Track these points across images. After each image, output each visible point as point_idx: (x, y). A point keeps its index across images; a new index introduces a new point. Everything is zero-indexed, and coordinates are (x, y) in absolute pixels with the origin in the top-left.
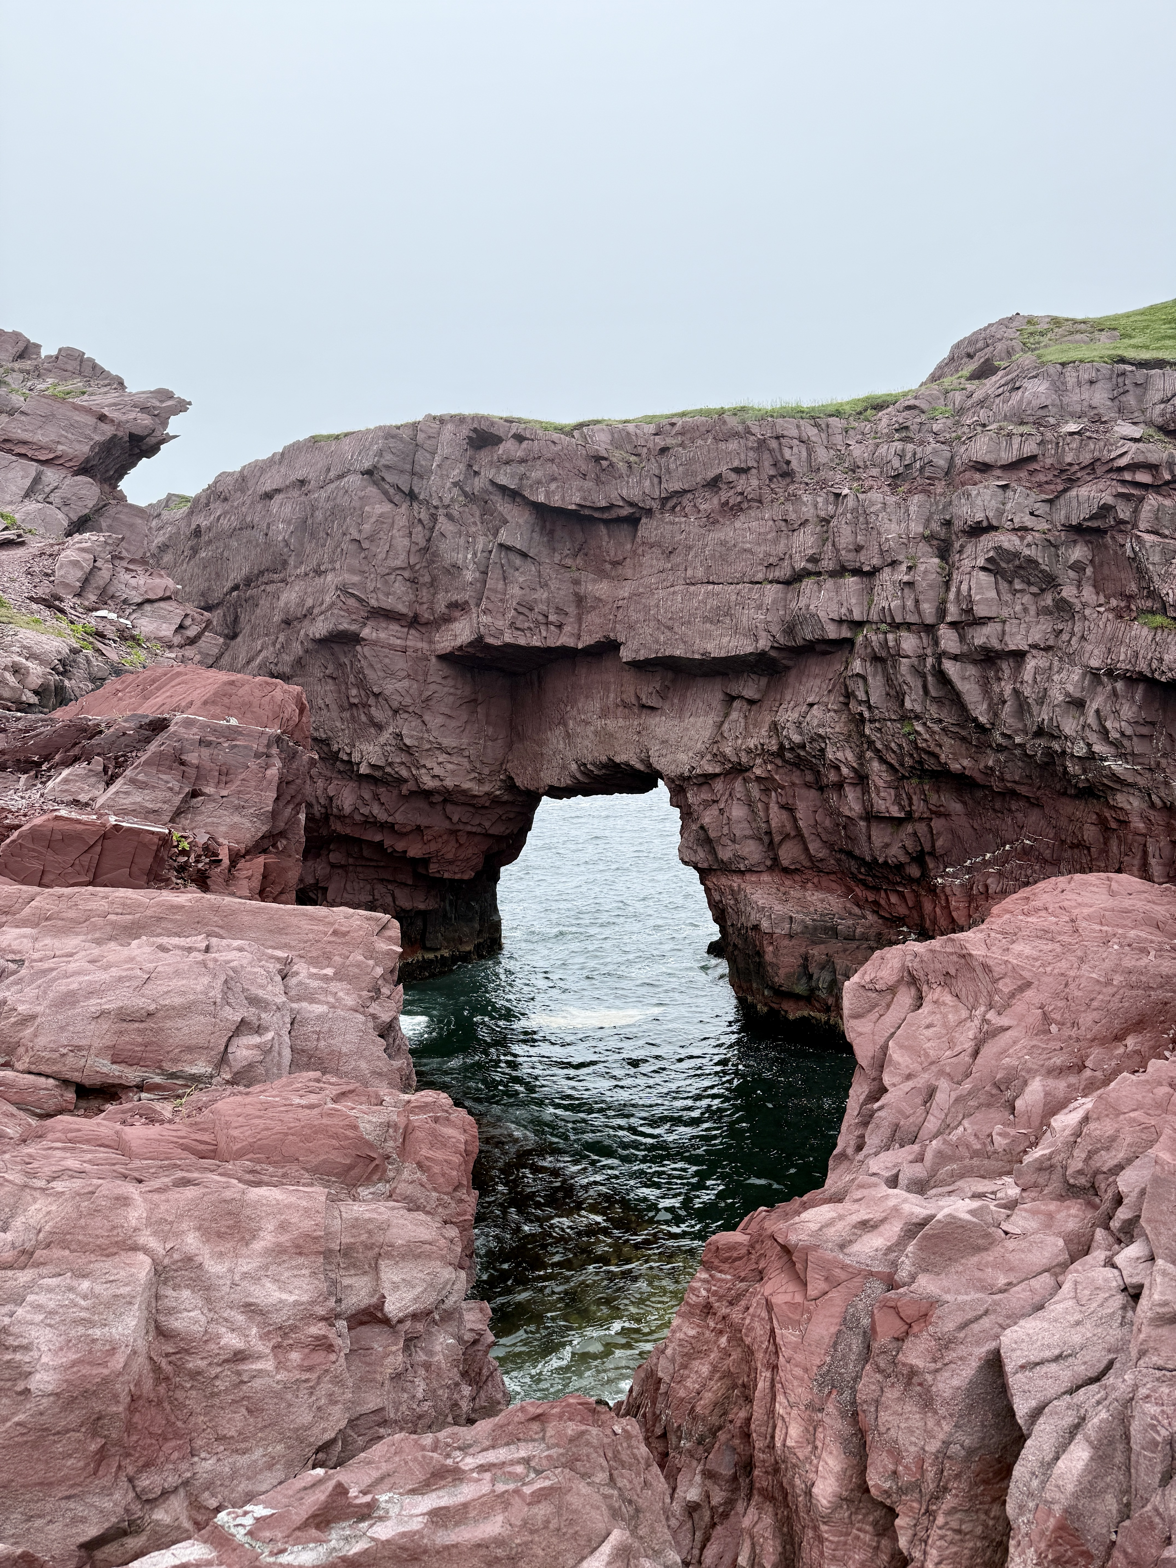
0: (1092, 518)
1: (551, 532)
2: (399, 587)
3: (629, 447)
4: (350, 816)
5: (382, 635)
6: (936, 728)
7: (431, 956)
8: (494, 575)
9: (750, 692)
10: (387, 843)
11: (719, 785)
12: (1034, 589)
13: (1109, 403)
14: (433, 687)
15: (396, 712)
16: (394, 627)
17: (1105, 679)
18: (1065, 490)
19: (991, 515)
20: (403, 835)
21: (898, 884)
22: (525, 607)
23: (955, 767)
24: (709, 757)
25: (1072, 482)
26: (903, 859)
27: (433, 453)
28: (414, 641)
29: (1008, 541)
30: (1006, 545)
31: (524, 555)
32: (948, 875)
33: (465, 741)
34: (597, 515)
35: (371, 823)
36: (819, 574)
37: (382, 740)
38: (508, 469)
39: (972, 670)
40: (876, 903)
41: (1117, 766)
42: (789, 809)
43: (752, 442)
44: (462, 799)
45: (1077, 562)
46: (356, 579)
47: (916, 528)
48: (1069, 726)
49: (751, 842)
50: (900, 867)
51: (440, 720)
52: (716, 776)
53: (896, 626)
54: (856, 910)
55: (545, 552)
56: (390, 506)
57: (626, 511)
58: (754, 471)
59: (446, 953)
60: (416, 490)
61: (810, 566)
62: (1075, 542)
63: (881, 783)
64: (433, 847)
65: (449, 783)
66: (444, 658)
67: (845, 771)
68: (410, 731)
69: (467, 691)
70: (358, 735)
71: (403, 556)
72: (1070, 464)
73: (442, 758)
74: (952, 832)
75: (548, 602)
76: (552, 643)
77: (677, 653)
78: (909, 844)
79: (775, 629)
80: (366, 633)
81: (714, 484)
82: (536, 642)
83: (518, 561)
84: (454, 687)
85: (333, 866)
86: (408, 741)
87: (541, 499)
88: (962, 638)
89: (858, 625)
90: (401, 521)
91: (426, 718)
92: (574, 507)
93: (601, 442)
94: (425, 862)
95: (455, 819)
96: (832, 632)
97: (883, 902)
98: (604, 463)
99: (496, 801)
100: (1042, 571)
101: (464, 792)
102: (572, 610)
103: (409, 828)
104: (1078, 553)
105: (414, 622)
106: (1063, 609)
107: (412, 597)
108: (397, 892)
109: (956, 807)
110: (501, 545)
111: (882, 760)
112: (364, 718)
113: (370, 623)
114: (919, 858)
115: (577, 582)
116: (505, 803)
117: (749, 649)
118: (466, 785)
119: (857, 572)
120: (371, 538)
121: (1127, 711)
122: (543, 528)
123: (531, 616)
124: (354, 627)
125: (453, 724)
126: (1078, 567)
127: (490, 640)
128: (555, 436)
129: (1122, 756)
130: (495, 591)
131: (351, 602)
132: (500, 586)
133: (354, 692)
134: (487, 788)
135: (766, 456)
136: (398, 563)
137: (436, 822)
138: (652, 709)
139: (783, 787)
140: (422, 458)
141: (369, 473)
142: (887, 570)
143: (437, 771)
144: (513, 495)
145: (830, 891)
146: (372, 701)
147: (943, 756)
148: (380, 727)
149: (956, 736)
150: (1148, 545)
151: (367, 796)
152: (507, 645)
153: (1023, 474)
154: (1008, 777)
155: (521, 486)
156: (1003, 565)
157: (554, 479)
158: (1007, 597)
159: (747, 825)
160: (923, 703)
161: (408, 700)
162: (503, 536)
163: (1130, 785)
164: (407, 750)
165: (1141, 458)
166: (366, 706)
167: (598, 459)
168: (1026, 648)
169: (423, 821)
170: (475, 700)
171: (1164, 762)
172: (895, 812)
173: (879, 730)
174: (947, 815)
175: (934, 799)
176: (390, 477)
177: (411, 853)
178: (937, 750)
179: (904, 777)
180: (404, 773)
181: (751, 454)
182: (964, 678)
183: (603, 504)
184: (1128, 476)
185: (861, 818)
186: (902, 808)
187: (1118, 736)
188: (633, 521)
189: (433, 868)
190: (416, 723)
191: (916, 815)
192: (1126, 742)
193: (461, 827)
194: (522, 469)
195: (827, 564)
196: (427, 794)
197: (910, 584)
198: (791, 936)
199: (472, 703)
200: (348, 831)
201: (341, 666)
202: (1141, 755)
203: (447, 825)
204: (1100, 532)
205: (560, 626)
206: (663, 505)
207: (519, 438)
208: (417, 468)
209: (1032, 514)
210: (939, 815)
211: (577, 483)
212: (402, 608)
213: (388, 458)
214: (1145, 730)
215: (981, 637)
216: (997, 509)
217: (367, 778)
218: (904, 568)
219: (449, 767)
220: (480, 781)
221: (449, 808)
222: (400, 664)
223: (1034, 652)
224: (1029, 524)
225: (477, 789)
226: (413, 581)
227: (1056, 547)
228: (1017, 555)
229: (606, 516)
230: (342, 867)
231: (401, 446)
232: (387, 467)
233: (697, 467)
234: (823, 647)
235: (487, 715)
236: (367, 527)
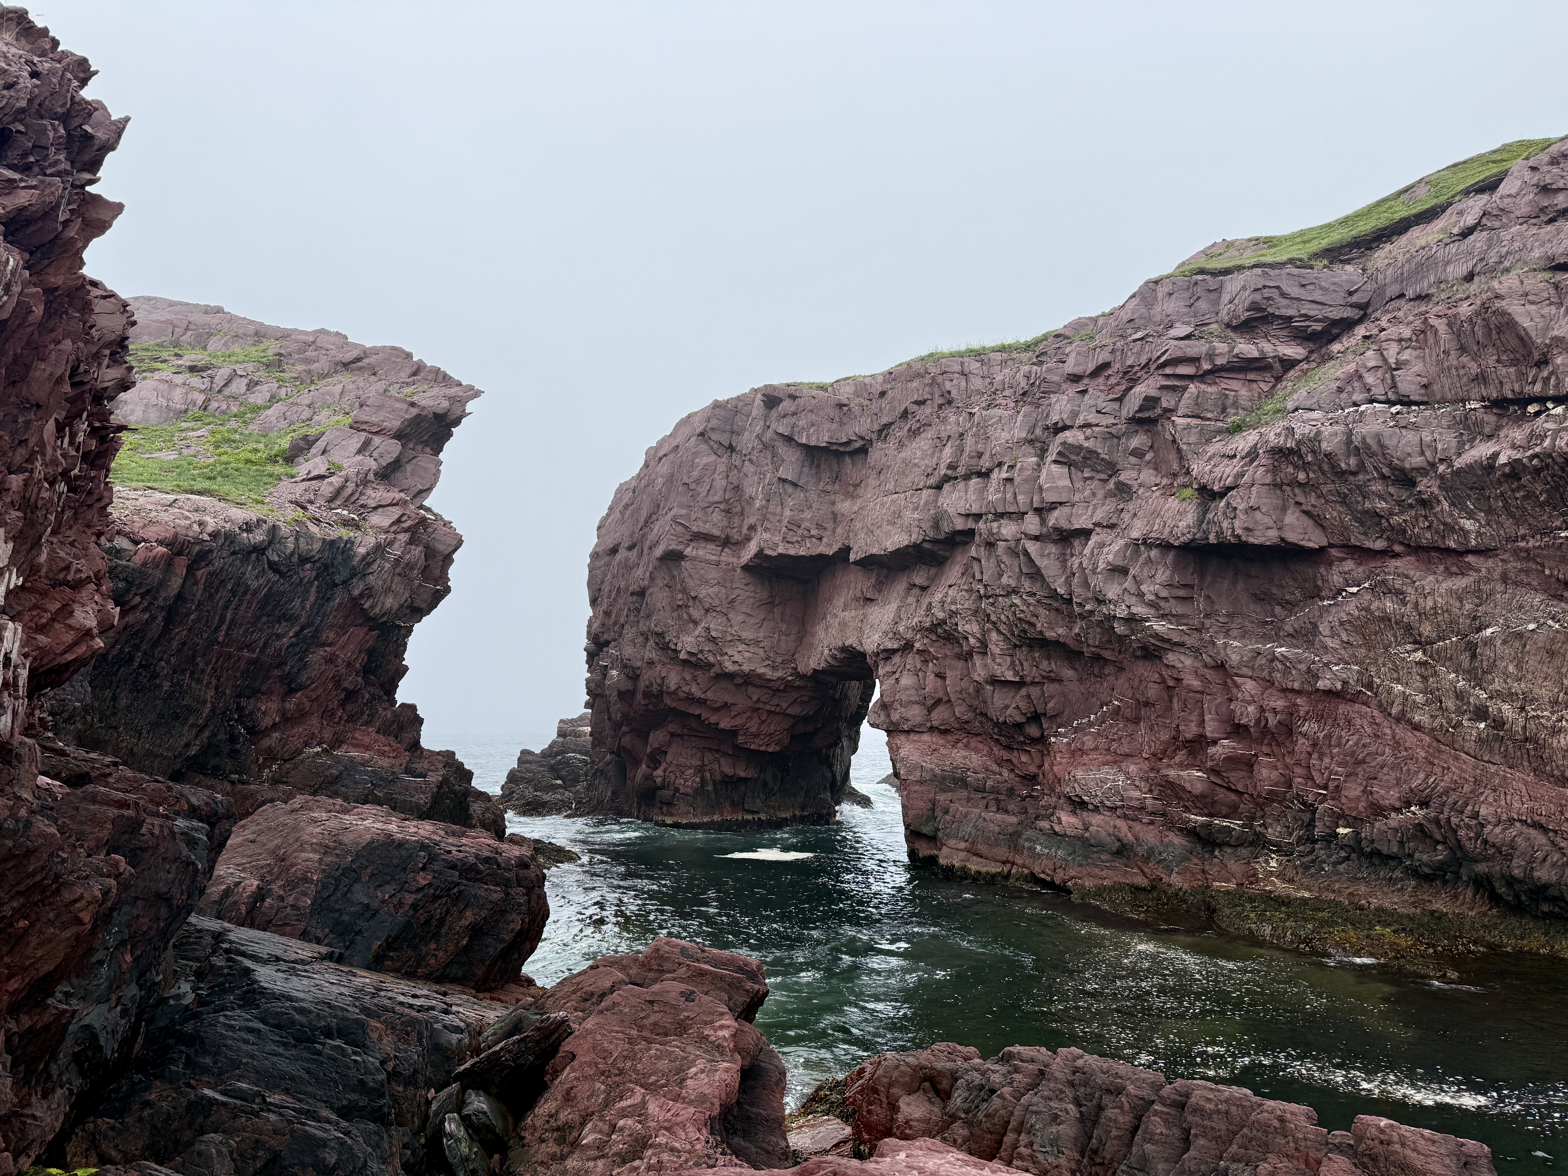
0: (1140, 410)
1: (818, 466)
2: (717, 517)
3: (866, 395)
4: (675, 692)
5: (701, 552)
6: (1031, 600)
7: (750, 817)
8: (775, 501)
9: (919, 580)
10: (703, 716)
11: (896, 659)
12: (1104, 476)
13: (1185, 310)
14: (737, 592)
15: (707, 611)
16: (711, 546)
17: (1142, 548)
18: (1131, 388)
19: (1065, 416)
20: (716, 710)
21: (1024, 743)
22: (795, 524)
23: (1050, 634)
24: (891, 635)
25: (1134, 381)
26: (1019, 719)
27: (748, 416)
28: (727, 556)
29: (1071, 436)
30: (1070, 440)
31: (795, 485)
32: (1060, 734)
33: (761, 635)
34: (841, 449)
35: (690, 699)
36: (956, 478)
37: (697, 633)
38: (785, 421)
39: (1052, 549)
40: (1009, 761)
41: (1160, 626)
42: (940, 676)
43: (927, 380)
44: (759, 682)
45: (1135, 449)
46: (683, 512)
47: (1020, 433)
48: (1112, 592)
49: (917, 707)
50: (1019, 726)
51: (741, 618)
52: (894, 651)
53: (999, 516)
54: (995, 768)
55: (813, 481)
56: (715, 457)
57: (857, 445)
58: (929, 402)
59: (763, 817)
60: (734, 444)
61: (949, 472)
62: (1137, 432)
63: (997, 651)
64: (738, 721)
65: (746, 668)
66: (746, 568)
67: (972, 641)
68: (716, 625)
69: (765, 595)
70: (682, 630)
71: (720, 493)
72: (1132, 367)
73: (741, 647)
74: (1063, 694)
75: (812, 519)
76: (815, 552)
77: (874, 551)
78: (1023, 705)
79: (926, 526)
80: (688, 551)
81: (905, 414)
82: (802, 552)
83: (790, 489)
84: (754, 591)
85: (673, 735)
86: (714, 634)
87: (804, 441)
88: (1043, 522)
89: (978, 517)
90: (722, 468)
91: (731, 616)
92: (824, 444)
93: (845, 394)
94: (733, 733)
95: (755, 698)
96: (960, 524)
97: (1015, 761)
98: (845, 409)
99: (788, 687)
100: (1102, 459)
101: (760, 676)
102: (829, 525)
103: (718, 705)
104: (1137, 441)
105: (726, 542)
106: (1124, 491)
107: (726, 523)
108: (722, 760)
109: (1068, 673)
110: (780, 479)
111: (999, 632)
112: (685, 616)
113: (692, 544)
114: (1036, 717)
115: (833, 503)
116: (799, 687)
117: (906, 543)
118: (761, 671)
119: (980, 474)
120: (698, 481)
121: (1162, 575)
122: (812, 463)
123: (800, 532)
124: (680, 547)
125: (752, 621)
126: (1138, 453)
127: (768, 552)
128: (814, 392)
129: (1163, 617)
130: (774, 514)
131: (680, 529)
132: (779, 510)
133: (680, 596)
134: (779, 674)
135: (936, 389)
136: (716, 498)
137: (741, 701)
138: (871, 600)
139: (937, 659)
140: (739, 420)
141: (702, 434)
142: (996, 470)
143: (737, 658)
144: (789, 439)
145: (976, 750)
146: (691, 603)
147: (1039, 625)
148: (696, 623)
149: (1049, 607)
150: (1179, 428)
151: (688, 677)
152: (780, 555)
153: (1101, 380)
154: (1090, 642)
155: (792, 432)
156: (1073, 457)
157: (813, 425)
158: (1079, 485)
159: (913, 692)
160: (1019, 579)
161: (717, 602)
162: (782, 473)
163: (1176, 644)
164: (713, 640)
165: (1179, 354)
166: (687, 606)
167: (841, 406)
168: (1091, 526)
169: (730, 700)
170: (772, 603)
171: (1207, 623)
172: (1010, 676)
173: (992, 604)
174: (1060, 681)
175: (1044, 664)
176: (714, 437)
177: (722, 726)
178: (1034, 620)
179: (1015, 646)
180: (711, 659)
181: (927, 389)
182: (1042, 556)
183: (845, 440)
184: (1168, 371)
185: (987, 682)
186: (1016, 673)
187: (1153, 598)
188: (863, 451)
189: (741, 739)
190: (721, 619)
191: (1028, 679)
192: (1162, 604)
193: (761, 705)
194: (793, 420)
195: (961, 470)
196: (730, 676)
197: (1009, 480)
198: (921, 782)
199: (770, 604)
200: (675, 704)
201: (674, 577)
202: (1182, 615)
203: (749, 703)
204: (1152, 421)
205: (820, 539)
206: (879, 436)
207: (793, 397)
208: (735, 428)
209: (1099, 412)
210: (1052, 680)
211: (827, 425)
212: (716, 532)
213: (714, 423)
214: (1182, 593)
215: (1055, 518)
216: (1072, 411)
217: (685, 662)
218: (1006, 468)
219: (747, 655)
220: (774, 668)
221: (751, 689)
222: (713, 574)
223: (1097, 529)
224: (1094, 421)
225: (769, 674)
226: (728, 511)
227: (1118, 438)
228: (1080, 447)
229: (848, 449)
230: (679, 735)
231: (723, 413)
232: (712, 429)
233: (896, 403)
234: (958, 539)
235: (782, 614)
236: (695, 474)
